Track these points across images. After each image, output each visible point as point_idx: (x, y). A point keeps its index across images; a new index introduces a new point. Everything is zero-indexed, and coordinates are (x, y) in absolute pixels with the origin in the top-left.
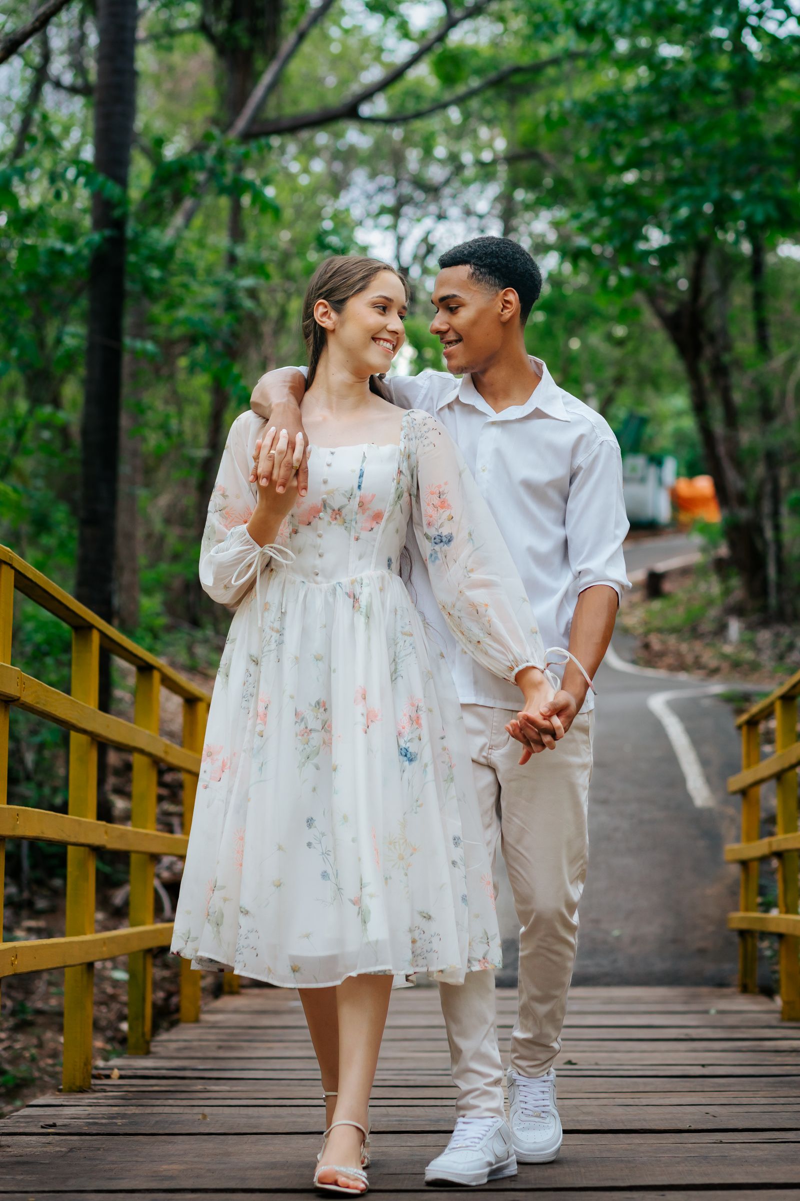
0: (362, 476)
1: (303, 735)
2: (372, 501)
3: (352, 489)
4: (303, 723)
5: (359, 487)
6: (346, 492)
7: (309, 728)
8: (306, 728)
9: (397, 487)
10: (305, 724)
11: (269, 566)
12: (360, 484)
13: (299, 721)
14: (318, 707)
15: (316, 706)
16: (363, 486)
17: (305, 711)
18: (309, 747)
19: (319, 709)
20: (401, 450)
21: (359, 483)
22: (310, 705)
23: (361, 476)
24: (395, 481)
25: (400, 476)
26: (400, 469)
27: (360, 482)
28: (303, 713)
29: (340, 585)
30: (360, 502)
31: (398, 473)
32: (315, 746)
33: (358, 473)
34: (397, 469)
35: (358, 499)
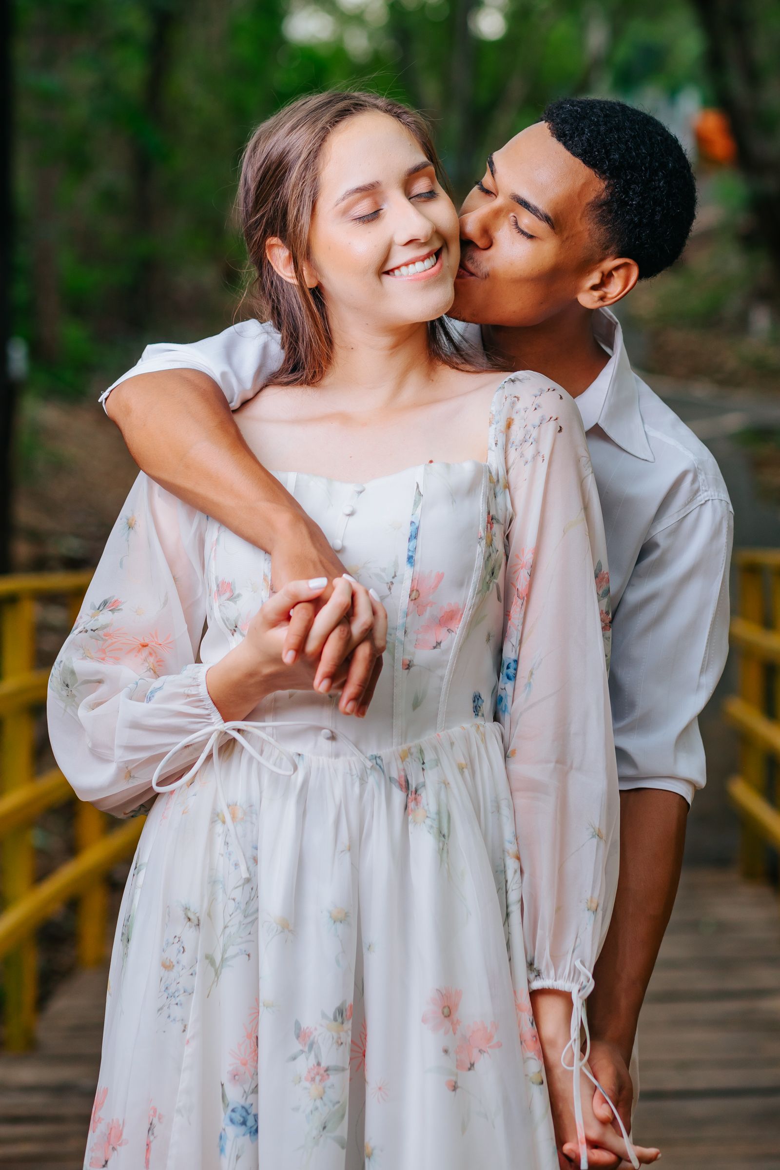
0: (416, 537)
1: (313, 1079)
2: (436, 586)
3: (396, 564)
4: (313, 1053)
5: (410, 559)
6: (384, 570)
7: (324, 1065)
8: (319, 1064)
9: (487, 555)
10: (316, 1056)
11: (228, 746)
12: (410, 554)
13: (306, 1049)
14: (340, 1020)
15: (335, 1019)
16: (417, 557)
17: (316, 1029)
18: (325, 1105)
19: (342, 1023)
20: (490, 473)
21: (409, 550)
22: (324, 1016)
23: (414, 536)
24: (483, 542)
25: (491, 528)
26: (491, 514)
27: (412, 549)
28: (311, 1033)
29: (379, 761)
30: (412, 591)
31: (488, 522)
32: (338, 1102)
33: (407, 531)
34: (485, 515)
35: (407, 585)
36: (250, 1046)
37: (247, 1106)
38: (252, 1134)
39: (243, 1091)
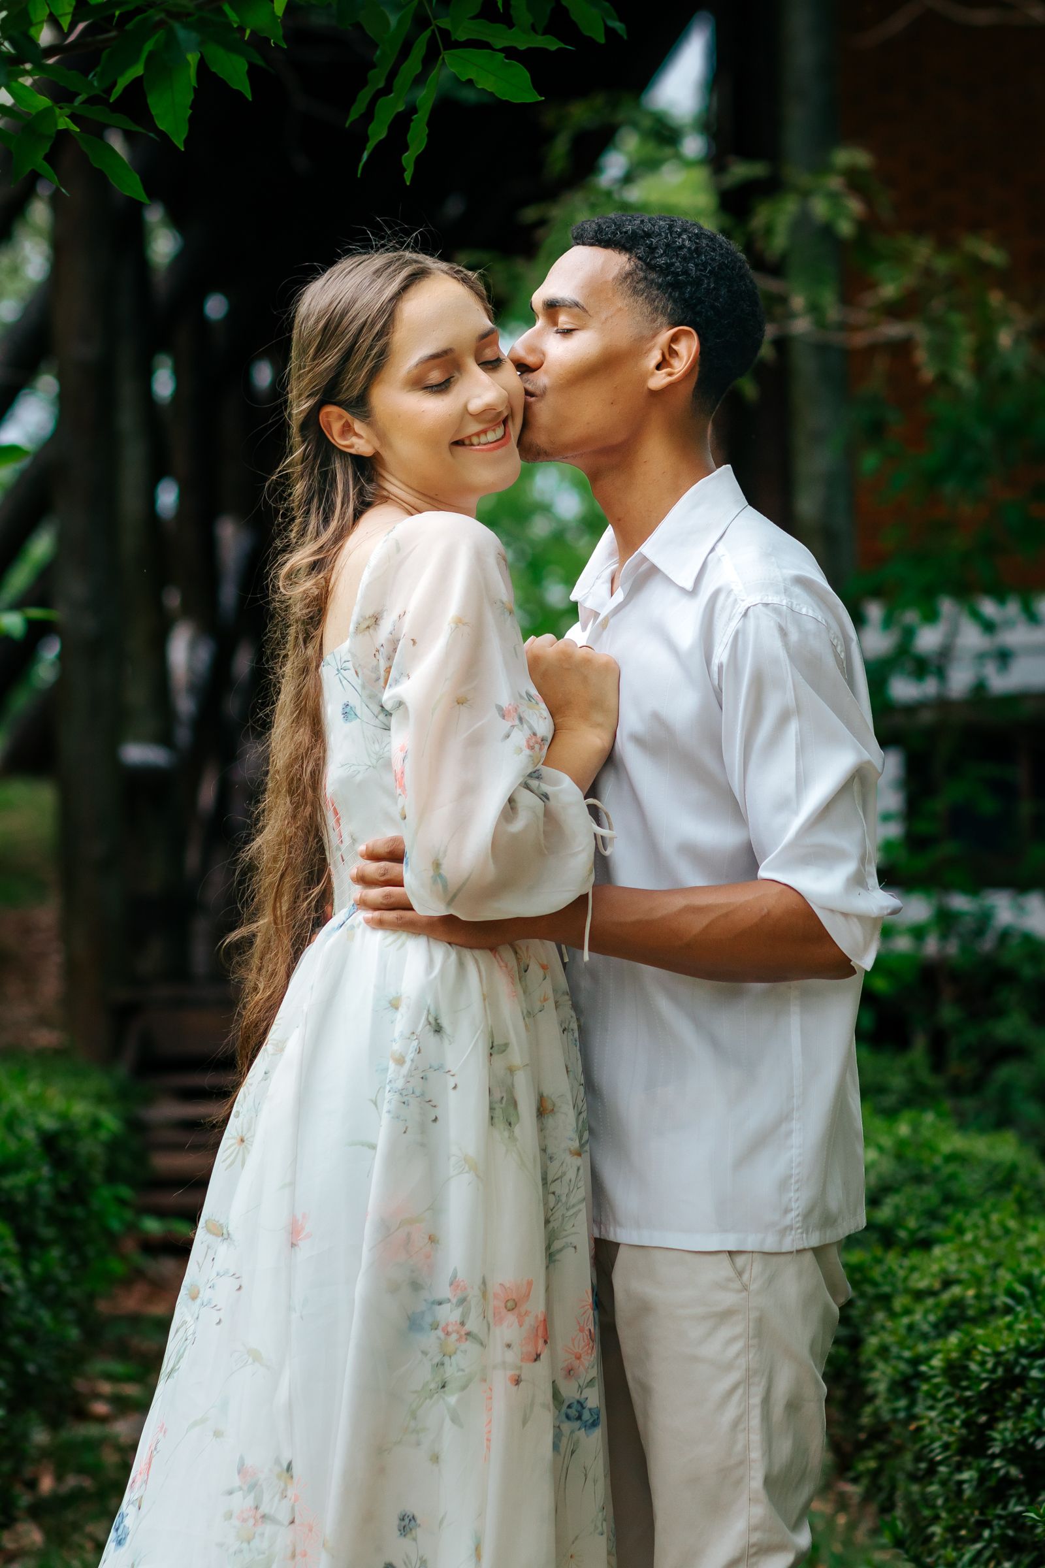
36: (584, 1339)
37: (582, 1400)
38: (587, 1428)
39: (578, 1386)
